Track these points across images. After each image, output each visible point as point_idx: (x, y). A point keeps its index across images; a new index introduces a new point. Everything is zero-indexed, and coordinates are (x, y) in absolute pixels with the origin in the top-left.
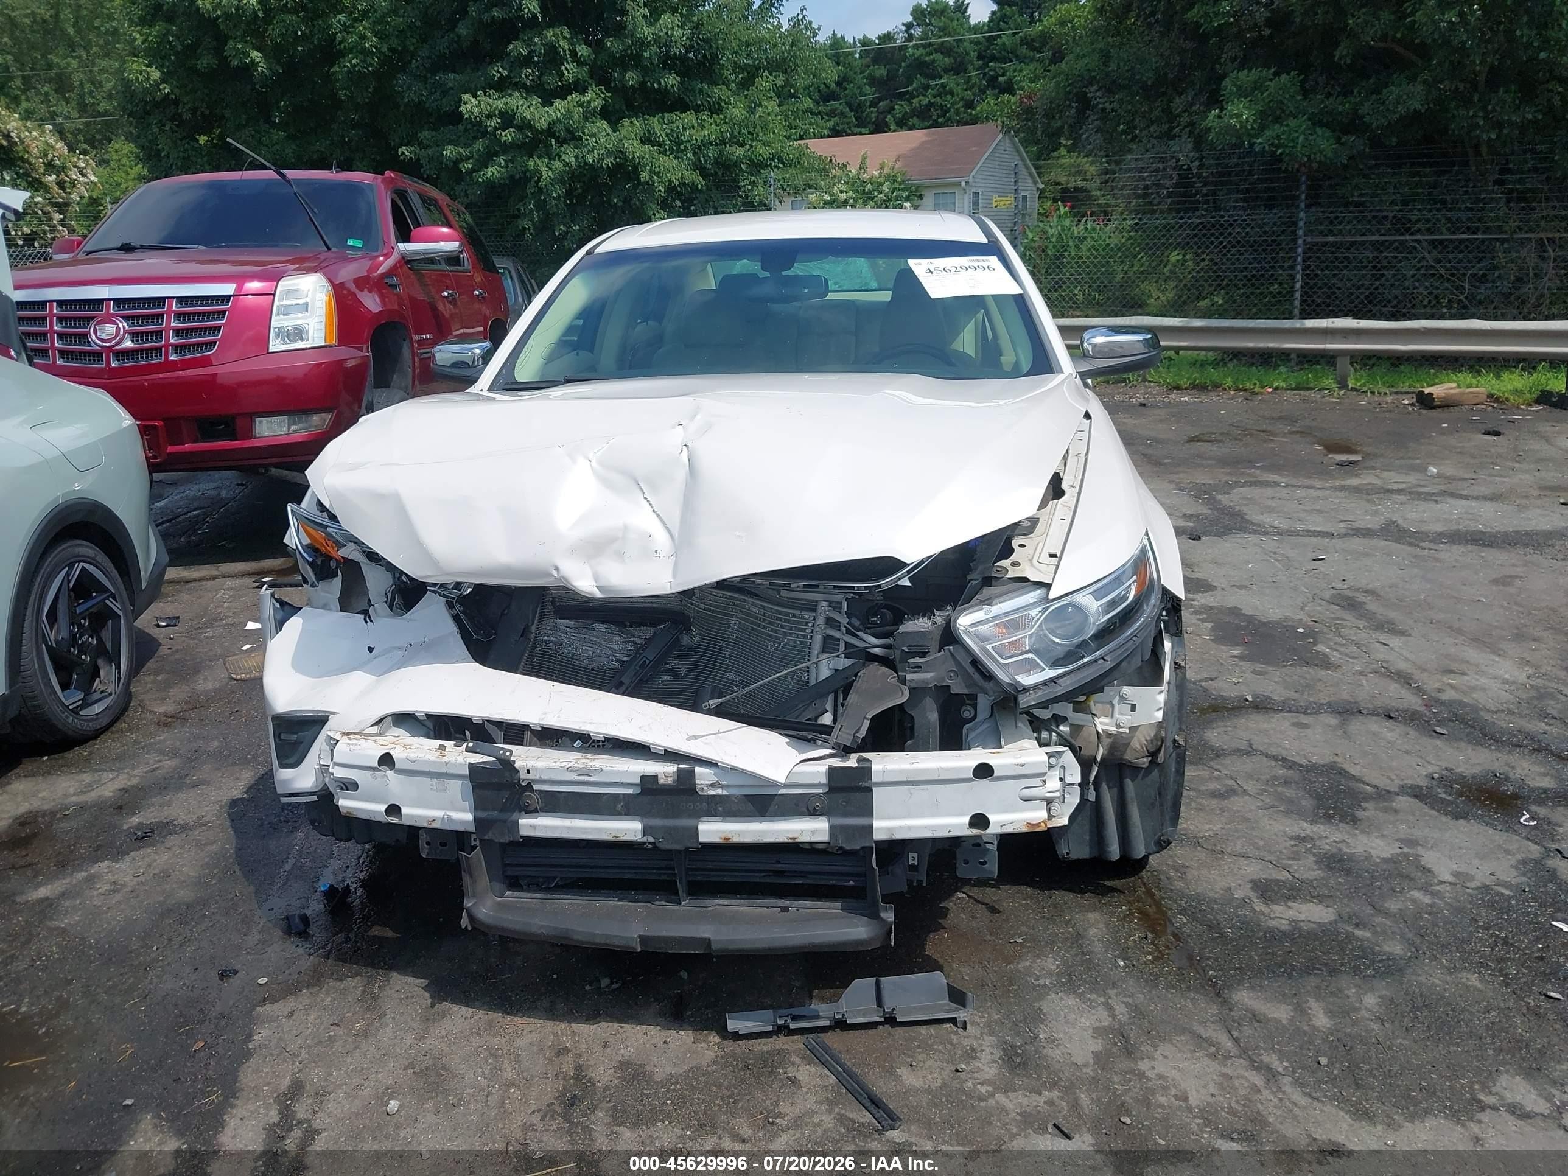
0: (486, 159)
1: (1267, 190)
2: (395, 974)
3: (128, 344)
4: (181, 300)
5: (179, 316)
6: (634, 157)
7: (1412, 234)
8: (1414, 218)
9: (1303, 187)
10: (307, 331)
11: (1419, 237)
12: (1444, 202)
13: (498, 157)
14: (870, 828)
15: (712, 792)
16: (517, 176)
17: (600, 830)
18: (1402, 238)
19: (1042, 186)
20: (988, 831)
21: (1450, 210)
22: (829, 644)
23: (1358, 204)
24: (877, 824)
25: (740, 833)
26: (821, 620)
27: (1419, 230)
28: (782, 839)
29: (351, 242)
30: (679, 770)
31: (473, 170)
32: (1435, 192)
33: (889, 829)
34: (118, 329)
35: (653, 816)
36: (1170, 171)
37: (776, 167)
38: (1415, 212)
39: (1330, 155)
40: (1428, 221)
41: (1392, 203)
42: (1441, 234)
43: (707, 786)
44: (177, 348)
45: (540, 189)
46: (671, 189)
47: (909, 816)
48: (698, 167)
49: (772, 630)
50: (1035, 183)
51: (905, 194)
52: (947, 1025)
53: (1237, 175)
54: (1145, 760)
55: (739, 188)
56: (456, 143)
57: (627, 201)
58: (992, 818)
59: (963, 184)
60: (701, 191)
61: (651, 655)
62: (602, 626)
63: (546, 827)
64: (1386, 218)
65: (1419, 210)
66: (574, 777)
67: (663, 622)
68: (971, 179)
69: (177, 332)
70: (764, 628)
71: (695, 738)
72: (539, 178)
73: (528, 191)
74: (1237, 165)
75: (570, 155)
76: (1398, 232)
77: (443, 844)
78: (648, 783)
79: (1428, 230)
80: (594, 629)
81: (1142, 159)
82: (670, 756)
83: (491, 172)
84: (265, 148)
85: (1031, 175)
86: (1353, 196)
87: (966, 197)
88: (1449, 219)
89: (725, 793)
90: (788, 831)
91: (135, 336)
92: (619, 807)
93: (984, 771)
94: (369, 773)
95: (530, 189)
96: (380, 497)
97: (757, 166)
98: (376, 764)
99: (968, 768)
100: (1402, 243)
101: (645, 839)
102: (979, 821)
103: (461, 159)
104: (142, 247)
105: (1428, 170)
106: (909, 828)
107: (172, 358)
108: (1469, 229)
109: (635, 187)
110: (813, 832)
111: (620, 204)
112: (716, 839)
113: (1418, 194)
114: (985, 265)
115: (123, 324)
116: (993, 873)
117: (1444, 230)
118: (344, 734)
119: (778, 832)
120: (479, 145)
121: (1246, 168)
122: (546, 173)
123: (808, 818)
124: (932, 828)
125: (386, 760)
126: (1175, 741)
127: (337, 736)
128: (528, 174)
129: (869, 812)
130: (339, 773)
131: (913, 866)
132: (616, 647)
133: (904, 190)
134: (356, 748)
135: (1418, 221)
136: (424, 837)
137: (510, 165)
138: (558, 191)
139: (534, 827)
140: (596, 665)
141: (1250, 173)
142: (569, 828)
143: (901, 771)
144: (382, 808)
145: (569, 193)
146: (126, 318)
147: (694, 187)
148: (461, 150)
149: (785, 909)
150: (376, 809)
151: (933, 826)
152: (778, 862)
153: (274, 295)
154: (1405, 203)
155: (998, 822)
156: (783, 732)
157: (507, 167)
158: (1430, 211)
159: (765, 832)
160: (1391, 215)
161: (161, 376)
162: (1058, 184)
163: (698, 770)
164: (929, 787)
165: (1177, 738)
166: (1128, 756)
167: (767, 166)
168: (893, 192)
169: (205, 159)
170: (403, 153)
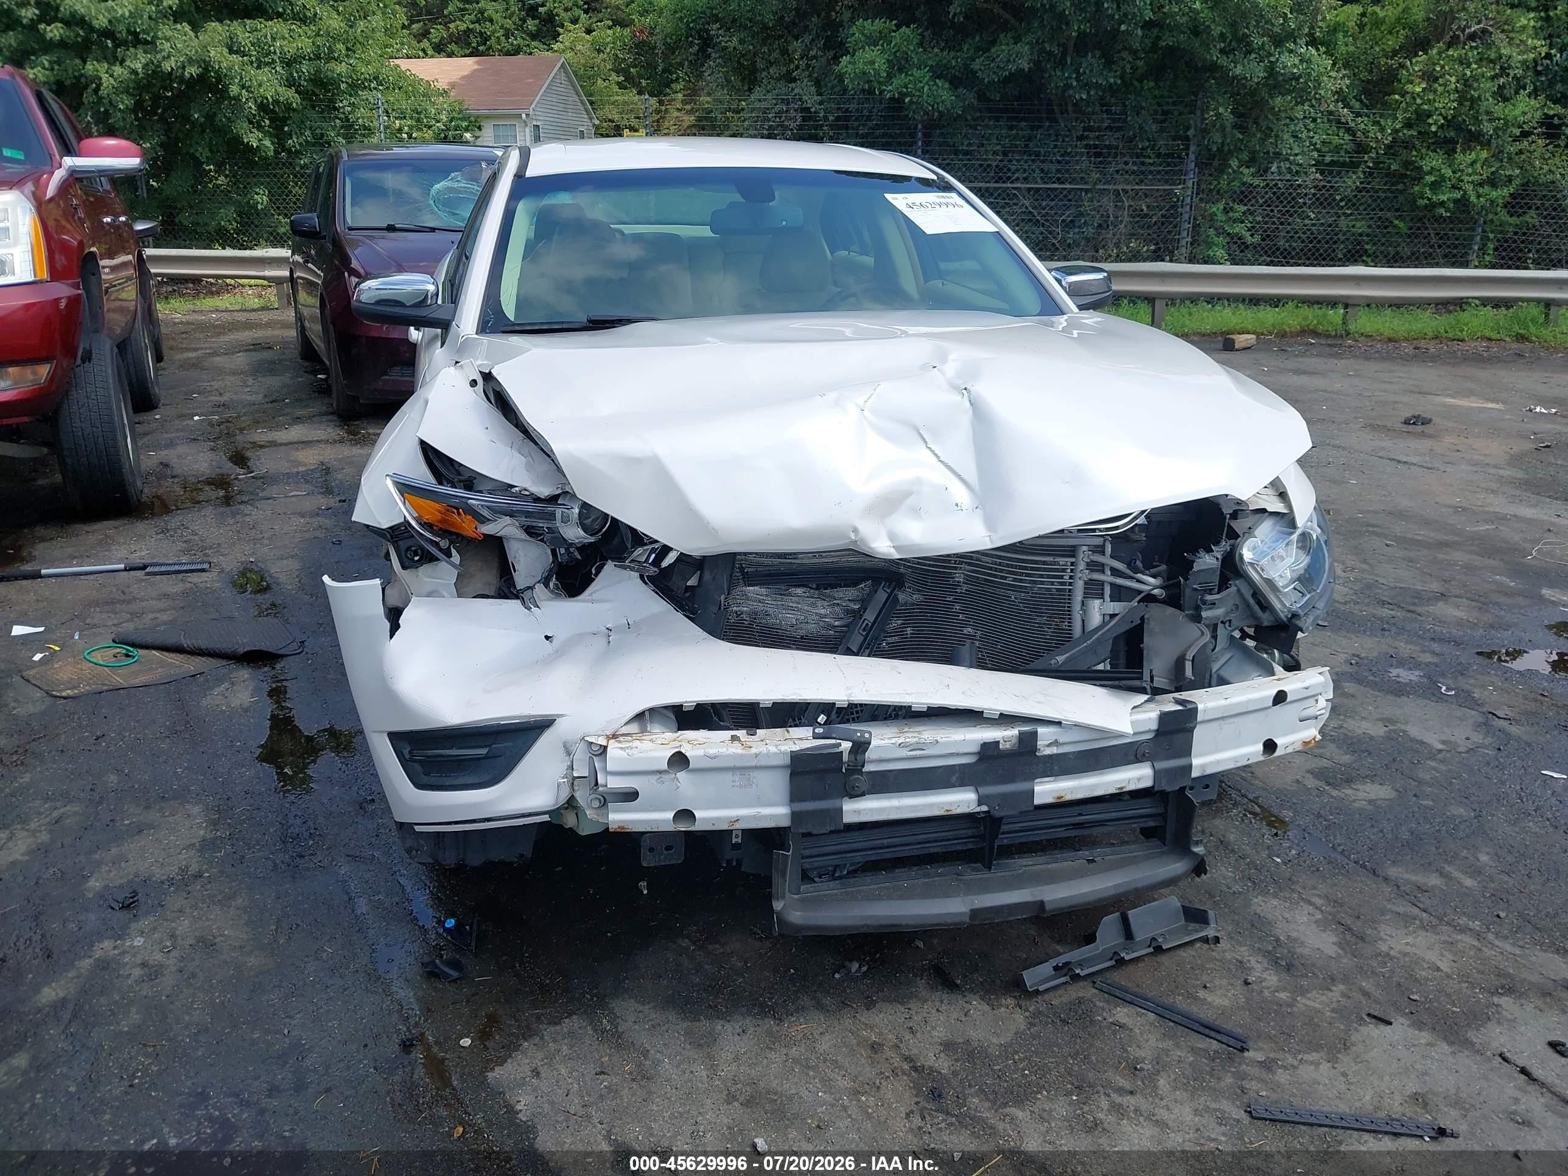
1: (884, 135)
6: (220, 68)
7: (1012, 182)
8: (1013, 168)
9: (920, 135)
10: (12, 264)
11: (1019, 185)
12: (1038, 154)
14: (1190, 767)
15: (1050, 751)
17: (932, 805)
18: (1005, 185)
19: (597, 122)
20: (1276, 754)
21: (1043, 162)
22: (1094, 590)
23: (966, 153)
24: (1196, 762)
25: (1072, 790)
26: (1082, 566)
27: (1017, 179)
28: (1112, 790)
30: (1021, 733)
32: (1031, 144)
33: (1204, 765)
35: (987, 784)
36: (792, 114)
38: (1014, 162)
39: (949, 105)
40: (1025, 171)
41: (995, 153)
42: (1036, 183)
43: (1047, 745)
45: (100, 98)
46: (262, 107)
47: (1217, 750)
48: (291, 83)
49: (1015, 580)
50: (591, 118)
51: (464, 124)
52: (1198, 945)
53: (856, 120)
55: (335, 109)
57: (210, 117)
58: (1278, 741)
59: (524, 116)
60: (294, 110)
61: (870, 616)
62: (799, 591)
63: (871, 810)
64: (989, 166)
65: (1018, 161)
66: (905, 753)
67: (863, 580)
68: (531, 112)
70: (1005, 578)
71: (1025, 698)
72: (98, 86)
74: (857, 110)
76: (1000, 179)
77: (668, 848)
78: (988, 752)
79: (1025, 179)
80: (790, 595)
81: (765, 100)
82: (1006, 719)
85: (586, 110)
86: (962, 144)
87: (527, 130)
88: (1042, 171)
90: (1117, 782)
92: (954, 779)
93: (1280, 698)
94: (653, 779)
96: (633, 462)
97: (355, 87)
98: (665, 766)
99: (1270, 696)
100: (1005, 190)
101: (978, 809)
102: (1270, 746)
105: (1023, 124)
106: (1218, 762)
108: (1059, 179)
109: (219, 102)
110: (1139, 779)
111: (203, 120)
112: (1049, 800)
113: (1016, 146)
114: (952, 201)
117: (1038, 179)
118: (608, 738)
119: (1108, 784)
121: (866, 113)
122: (107, 80)
123: (1137, 766)
124: (1235, 759)
125: (679, 760)
127: (602, 741)
128: (84, 80)
129: (1187, 751)
130: (615, 783)
132: (823, 611)
133: (463, 119)
134: (634, 751)
135: (1017, 170)
136: (645, 843)
138: (125, 102)
139: (858, 812)
140: (802, 633)
141: (869, 118)
142: (898, 808)
143: (1218, 709)
144: (670, 815)
145: (139, 105)
147: (288, 107)
149: (1090, 860)
150: (661, 818)
151: (1236, 757)
152: (1080, 815)
154: (1005, 154)
155: (1283, 745)
156: (1098, 683)
158: (1026, 162)
159: (1095, 786)
160: (994, 164)
162: (613, 121)
163: (1041, 730)
168: (451, 121)
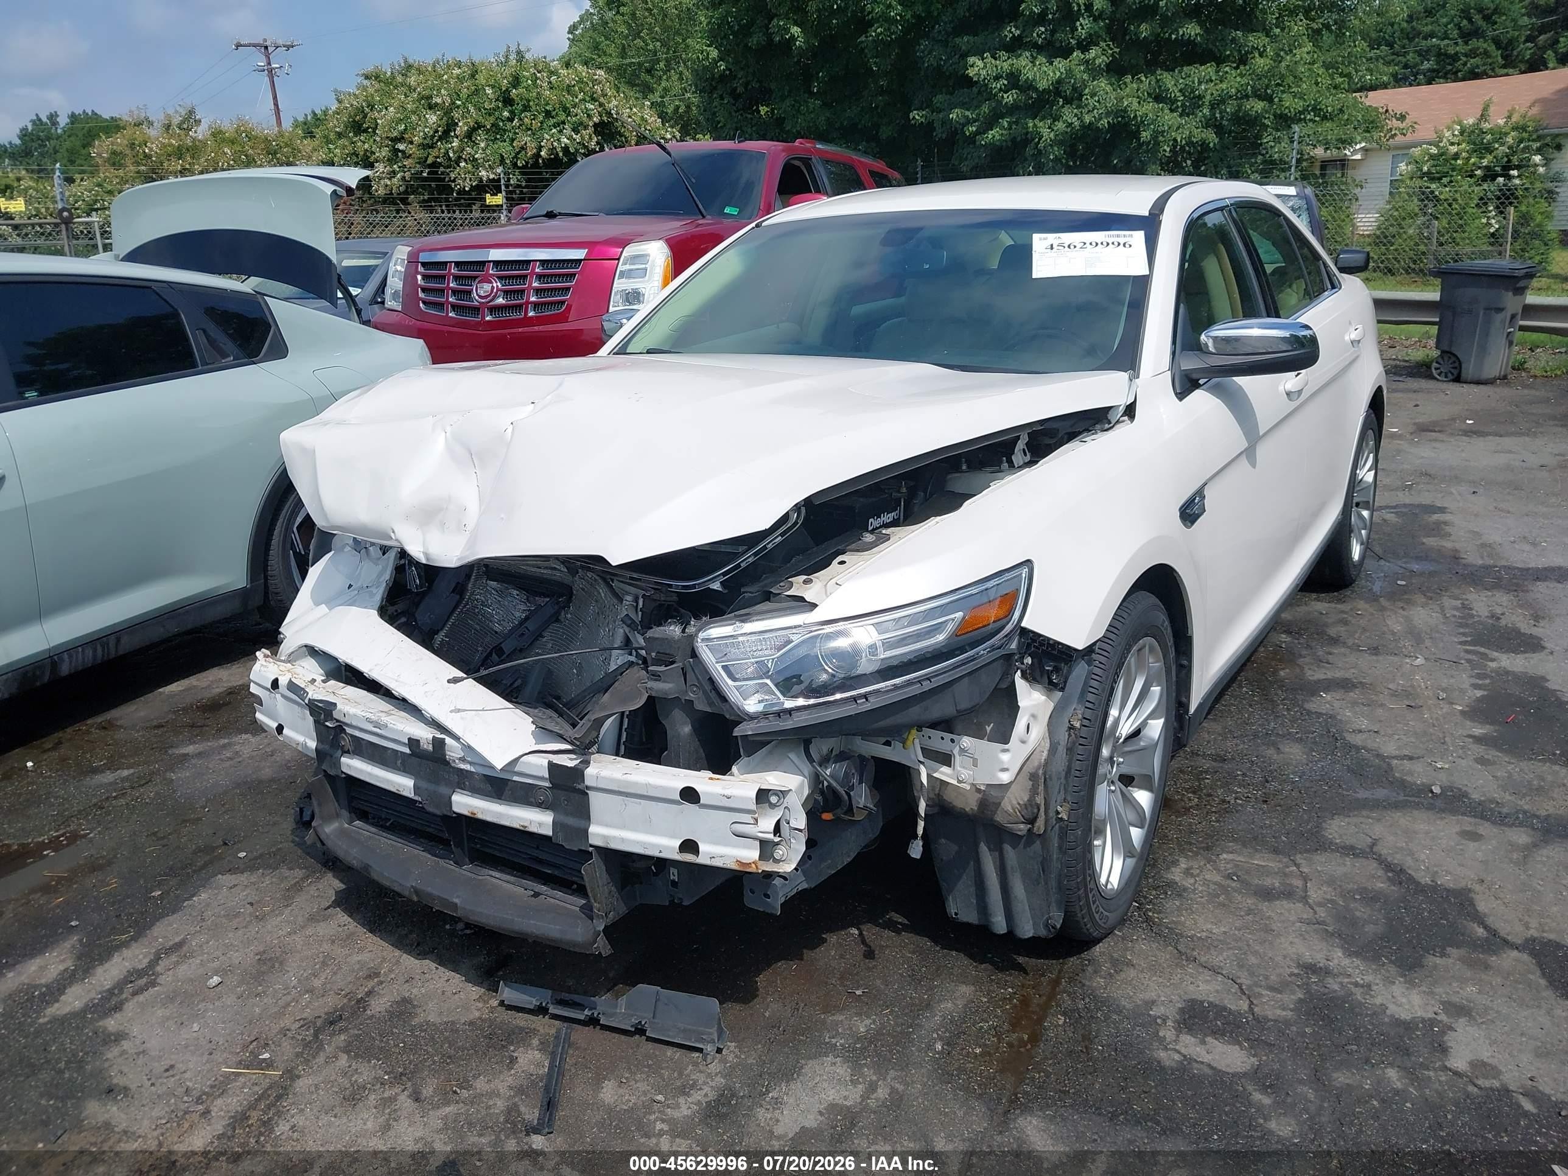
0: (990, 122)
2: (330, 875)
3: (500, 301)
4: (543, 262)
5: (540, 277)
6: (1135, 116)
10: (644, 295)
13: (1003, 118)
14: (586, 832)
15: (462, 766)
16: (1019, 139)
17: (389, 781)
24: (593, 829)
25: (483, 811)
28: (516, 825)
29: (727, 210)
30: (435, 738)
31: (978, 133)
33: (605, 837)
34: (493, 288)
35: (420, 778)
37: (1310, 120)
43: (457, 758)
44: (536, 305)
45: (1040, 152)
47: (623, 827)
48: (1208, 123)
54: (1022, 826)
56: (964, 106)
58: (702, 846)
60: (1213, 150)
61: (531, 625)
63: (356, 769)
66: (370, 728)
69: (538, 291)
71: (459, 711)
72: (1040, 139)
73: (1027, 154)
75: (1069, 115)
78: (414, 745)
83: (994, 134)
84: (802, 117)
89: (473, 770)
90: (522, 819)
91: (506, 293)
92: (397, 762)
93: (689, 795)
94: (267, 693)
95: (1029, 151)
97: (1285, 121)
98: (270, 686)
99: (675, 789)
101: (416, 798)
102: (689, 846)
103: (969, 122)
104: (560, 214)
106: (623, 840)
107: (531, 314)
110: (540, 824)
112: (466, 811)
114: (1122, 241)
115: (497, 284)
116: (777, 910)
118: (265, 656)
119: (511, 817)
120: (985, 109)
122: (1047, 134)
123: (537, 810)
124: (644, 845)
125: (275, 685)
126: (1058, 813)
128: (1029, 136)
129: (586, 815)
131: (673, 881)
132: (517, 614)
133: (1535, 140)
134: (264, 670)
137: (1014, 127)
139: (349, 766)
140: (500, 629)
142: (370, 774)
143: (613, 780)
144: (275, 725)
146: (500, 278)
147: (1204, 144)
148: (968, 113)
149: (536, 895)
150: (273, 725)
151: (645, 843)
153: (618, 259)
155: (709, 853)
157: (1010, 129)
159: (504, 815)
161: (520, 330)
163: (450, 742)
164: (642, 801)
165: (1059, 809)
166: (999, 818)
167: (1300, 120)
168: (1520, 143)
169: (754, 129)
170: (914, 117)
